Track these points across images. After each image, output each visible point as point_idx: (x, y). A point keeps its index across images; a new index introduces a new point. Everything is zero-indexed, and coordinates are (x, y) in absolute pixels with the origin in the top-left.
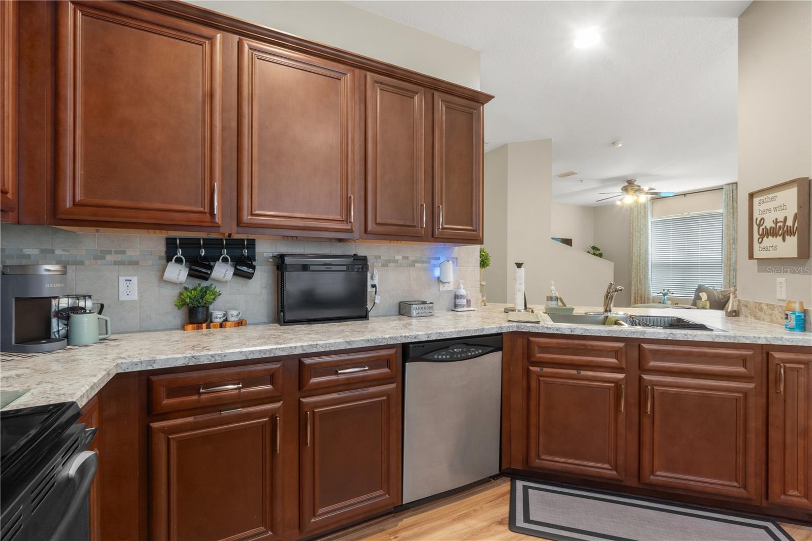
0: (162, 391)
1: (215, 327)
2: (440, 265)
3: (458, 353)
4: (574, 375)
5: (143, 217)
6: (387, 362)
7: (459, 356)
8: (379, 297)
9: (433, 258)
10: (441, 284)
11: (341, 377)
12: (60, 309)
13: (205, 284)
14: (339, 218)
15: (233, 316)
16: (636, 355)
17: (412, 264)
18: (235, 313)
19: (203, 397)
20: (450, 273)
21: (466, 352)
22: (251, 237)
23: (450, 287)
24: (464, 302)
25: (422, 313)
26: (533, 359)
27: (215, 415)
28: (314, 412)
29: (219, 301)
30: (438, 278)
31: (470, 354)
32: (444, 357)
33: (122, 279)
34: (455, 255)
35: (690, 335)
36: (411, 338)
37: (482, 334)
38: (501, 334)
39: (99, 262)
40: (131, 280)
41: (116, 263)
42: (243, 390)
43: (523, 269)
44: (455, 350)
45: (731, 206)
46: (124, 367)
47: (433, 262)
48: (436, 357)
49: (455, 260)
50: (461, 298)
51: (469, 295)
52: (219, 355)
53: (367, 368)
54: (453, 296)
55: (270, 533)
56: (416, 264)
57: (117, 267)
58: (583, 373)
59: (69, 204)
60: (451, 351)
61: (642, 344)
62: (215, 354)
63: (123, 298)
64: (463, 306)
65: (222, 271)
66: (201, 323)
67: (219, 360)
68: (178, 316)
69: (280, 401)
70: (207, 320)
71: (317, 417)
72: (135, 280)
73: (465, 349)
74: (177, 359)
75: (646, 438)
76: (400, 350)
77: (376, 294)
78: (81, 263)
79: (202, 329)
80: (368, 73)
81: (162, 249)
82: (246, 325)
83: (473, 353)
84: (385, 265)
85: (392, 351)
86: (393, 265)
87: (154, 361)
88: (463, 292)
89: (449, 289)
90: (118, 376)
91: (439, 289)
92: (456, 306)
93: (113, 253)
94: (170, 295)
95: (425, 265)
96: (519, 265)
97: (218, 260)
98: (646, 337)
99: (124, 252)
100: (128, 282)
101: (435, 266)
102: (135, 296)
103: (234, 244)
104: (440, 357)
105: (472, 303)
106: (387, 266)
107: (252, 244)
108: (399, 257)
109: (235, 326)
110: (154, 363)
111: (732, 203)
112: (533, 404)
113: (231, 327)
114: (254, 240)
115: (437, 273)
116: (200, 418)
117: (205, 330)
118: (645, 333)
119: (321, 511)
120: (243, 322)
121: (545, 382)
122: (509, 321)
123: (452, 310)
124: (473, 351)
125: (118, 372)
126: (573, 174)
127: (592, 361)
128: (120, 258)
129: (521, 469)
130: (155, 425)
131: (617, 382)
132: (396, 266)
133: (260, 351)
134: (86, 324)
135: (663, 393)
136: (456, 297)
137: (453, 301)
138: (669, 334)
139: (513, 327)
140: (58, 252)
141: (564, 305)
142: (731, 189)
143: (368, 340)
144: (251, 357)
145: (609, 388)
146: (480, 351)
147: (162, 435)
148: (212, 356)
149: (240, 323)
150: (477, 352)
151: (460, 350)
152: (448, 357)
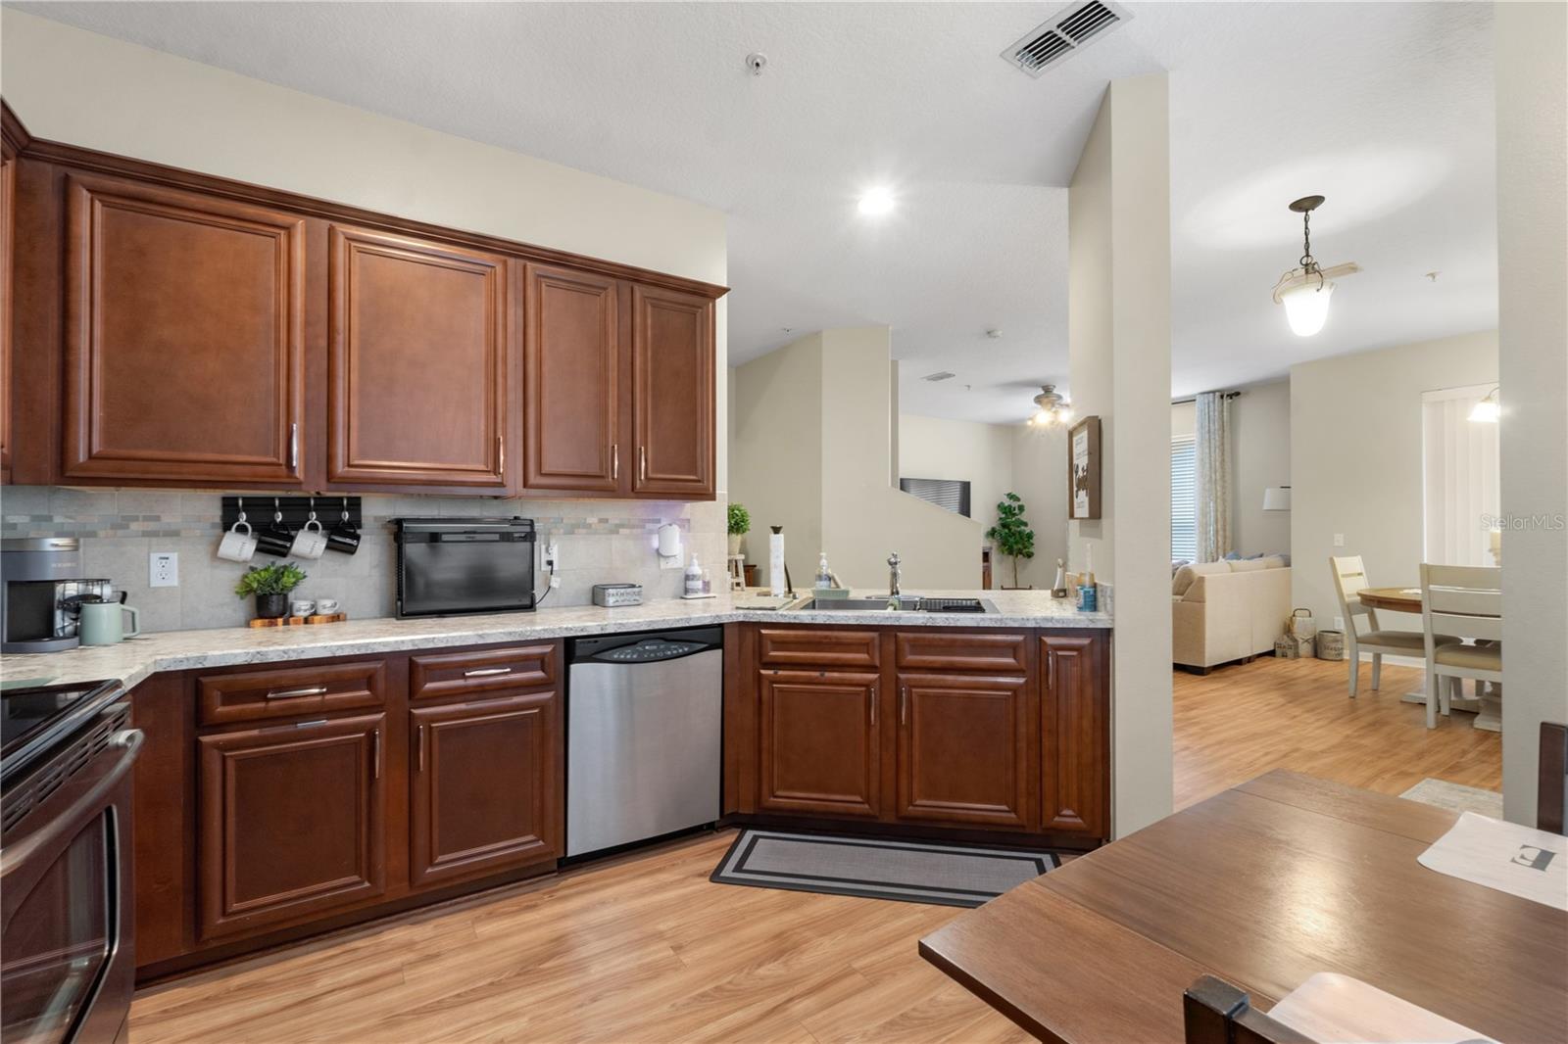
0: (216, 696)
1: (297, 623)
2: (659, 531)
3: (651, 651)
4: (817, 678)
5: (188, 472)
6: (541, 662)
7: (652, 655)
8: (559, 579)
9: (649, 521)
10: (662, 559)
11: (471, 682)
12: (66, 597)
13: (281, 562)
14: (483, 467)
15: (326, 607)
16: (892, 647)
17: (615, 530)
18: (328, 603)
19: (272, 704)
20: (675, 542)
21: (663, 650)
22: (354, 494)
23: (678, 563)
24: (699, 584)
25: (623, 601)
26: (765, 660)
27: (290, 728)
28: (431, 728)
29: (304, 587)
30: (657, 550)
31: (669, 653)
32: (629, 657)
33: (155, 557)
34: (682, 516)
35: (953, 619)
36: (576, 631)
37: (687, 625)
38: (721, 625)
39: (120, 532)
40: (167, 558)
41: (146, 534)
42: (328, 697)
43: (781, 536)
44: (647, 648)
45: (1207, 429)
46: (165, 664)
47: (650, 526)
48: (616, 656)
49: (685, 524)
50: (693, 579)
51: (708, 574)
52: (294, 651)
53: (508, 670)
54: (683, 577)
55: (367, 884)
56: (621, 530)
57: (146, 539)
58: (827, 674)
59: (82, 457)
60: (640, 649)
61: (898, 634)
62: (289, 650)
63: (155, 582)
64: (695, 591)
65: (309, 543)
66: (276, 617)
67: (294, 657)
68: (242, 608)
69: (382, 712)
70: (285, 613)
71: (435, 734)
72: (174, 557)
73: (662, 647)
74: (236, 655)
75: (903, 757)
76: (561, 647)
77: (551, 574)
78: (96, 534)
79: (276, 625)
80: (530, 265)
81: (215, 512)
82: (345, 620)
83: (675, 652)
84: (571, 531)
85: (548, 649)
86: (584, 531)
87: (205, 658)
88: (696, 570)
89: (675, 566)
90: (157, 677)
91: (659, 566)
92: (686, 591)
93: (141, 519)
94: (231, 577)
95: (636, 531)
96: (776, 530)
97: (303, 528)
98: (902, 623)
99: (157, 519)
100: (164, 561)
101: (651, 532)
102: (175, 582)
103: (327, 506)
104: (622, 656)
105: (713, 586)
106: (573, 533)
107: (355, 504)
108: (592, 520)
109: (328, 622)
110: (205, 660)
111: (1207, 424)
112: (765, 720)
113: (320, 622)
114: (359, 498)
115: (655, 544)
116: (268, 731)
117: (281, 627)
118: (900, 618)
119: (440, 859)
120: (341, 616)
121: (781, 690)
122: (737, 608)
123: (682, 598)
124: (675, 649)
125: (157, 670)
126: (949, 376)
127: (837, 659)
128: (152, 526)
129: (752, 812)
130: (206, 739)
131: (867, 685)
132: (588, 534)
133: (352, 646)
134: (106, 617)
135: (923, 696)
136: (687, 578)
137: (683, 584)
138: (928, 619)
139: (740, 616)
140: (58, 519)
141: (838, 587)
142: (1206, 401)
143: (510, 633)
144: (339, 653)
145: (857, 694)
146: (686, 649)
147: (216, 752)
148: (285, 652)
149: (336, 618)
150: (680, 651)
151: (655, 647)
152: (635, 656)
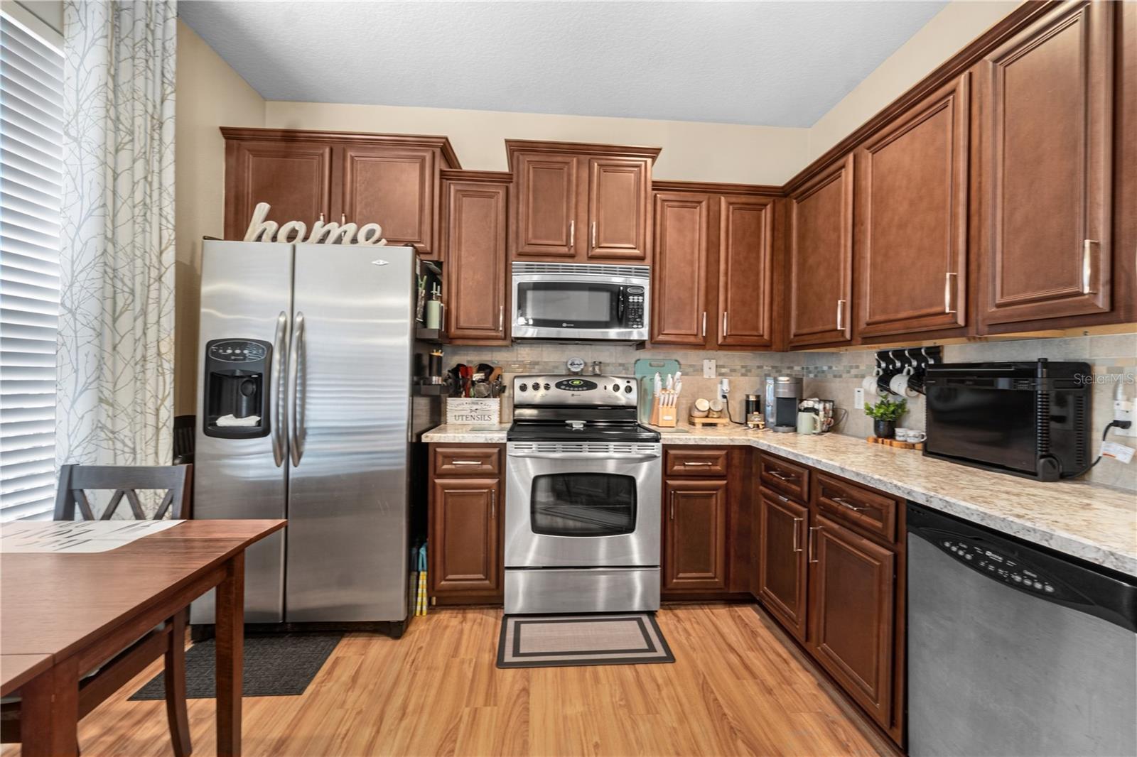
0: (763, 465)
1: (887, 443)
3: (992, 562)
7: (991, 568)
11: (840, 507)
19: (774, 478)
21: (1011, 570)
22: (938, 342)
27: (778, 497)
31: (1018, 579)
32: (961, 553)
33: (856, 390)
39: (848, 375)
40: (860, 392)
41: (855, 376)
42: (788, 484)
44: (989, 553)
53: (855, 509)
57: (855, 380)
60: (979, 551)
63: (857, 406)
66: (887, 439)
69: (806, 507)
70: (891, 435)
72: (862, 390)
73: (1010, 563)
78: (840, 376)
83: (1028, 582)
93: (854, 367)
97: (903, 372)
99: (857, 367)
100: (858, 393)
102: (862, 406)
104: (954, 549)
107: (936, 352)
114: (940, 346)
116: (773, 495)
124: (1030, 578)
125: (750, 444)
128: (856, 371)
140: (834, 368)
146: (1049, 589)
150: (1038, 586)
151: (1000, 559)
152: (969, 557)
